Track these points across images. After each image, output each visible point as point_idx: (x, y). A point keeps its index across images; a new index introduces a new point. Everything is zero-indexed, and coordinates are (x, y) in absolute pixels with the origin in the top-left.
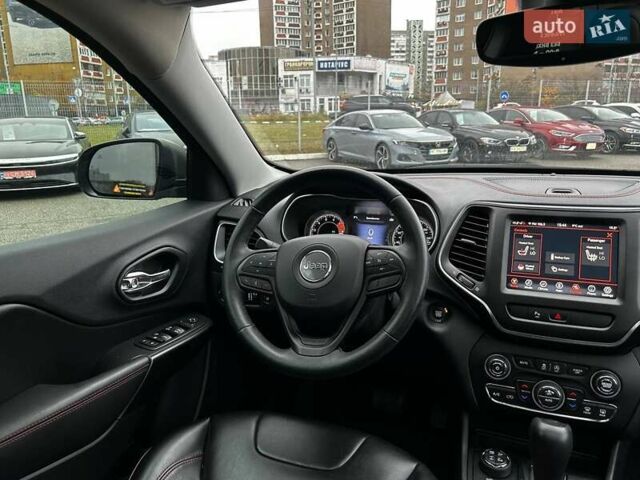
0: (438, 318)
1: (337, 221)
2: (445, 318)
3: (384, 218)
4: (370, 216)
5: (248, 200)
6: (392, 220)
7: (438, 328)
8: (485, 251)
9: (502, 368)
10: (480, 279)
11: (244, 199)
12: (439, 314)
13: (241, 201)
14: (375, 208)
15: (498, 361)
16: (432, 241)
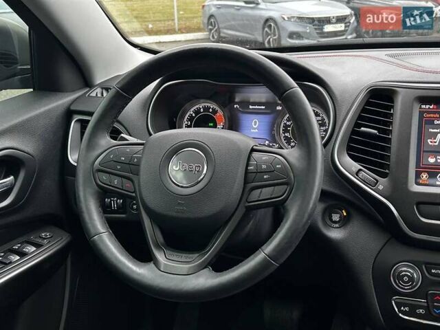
0: (335, 222)
1: (215, 112)
2: (344, 222)
3: (269, 105)
4: (254, 104)
5: (107, 89)
6: (279, 108)
7: (335, 234)
8: (389, 141)
9: (411, 279)
10: (384, 175)
11: (102, 88)
12: (336, 217)
13: (99, 90)
14: (260, 94)
15: (406, 270)
16: (326, 131)
